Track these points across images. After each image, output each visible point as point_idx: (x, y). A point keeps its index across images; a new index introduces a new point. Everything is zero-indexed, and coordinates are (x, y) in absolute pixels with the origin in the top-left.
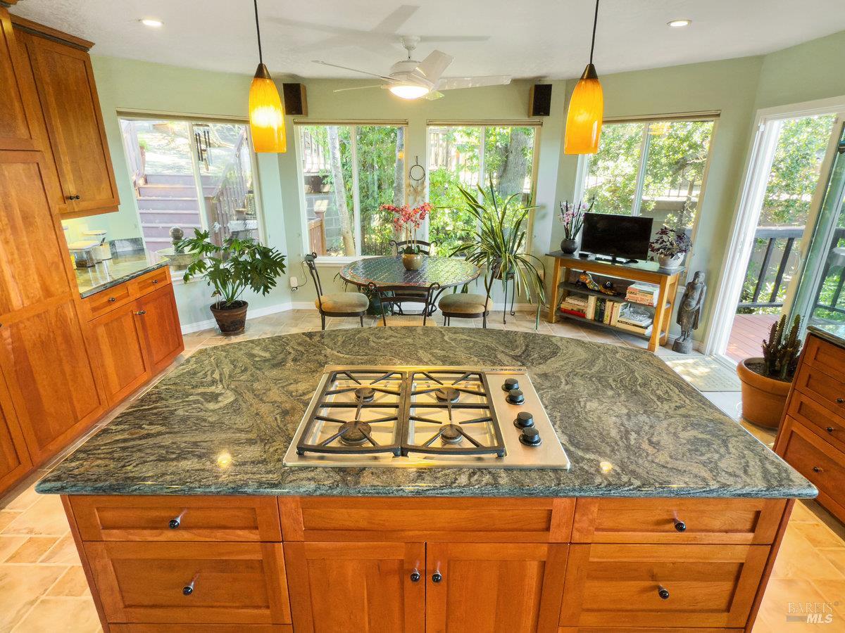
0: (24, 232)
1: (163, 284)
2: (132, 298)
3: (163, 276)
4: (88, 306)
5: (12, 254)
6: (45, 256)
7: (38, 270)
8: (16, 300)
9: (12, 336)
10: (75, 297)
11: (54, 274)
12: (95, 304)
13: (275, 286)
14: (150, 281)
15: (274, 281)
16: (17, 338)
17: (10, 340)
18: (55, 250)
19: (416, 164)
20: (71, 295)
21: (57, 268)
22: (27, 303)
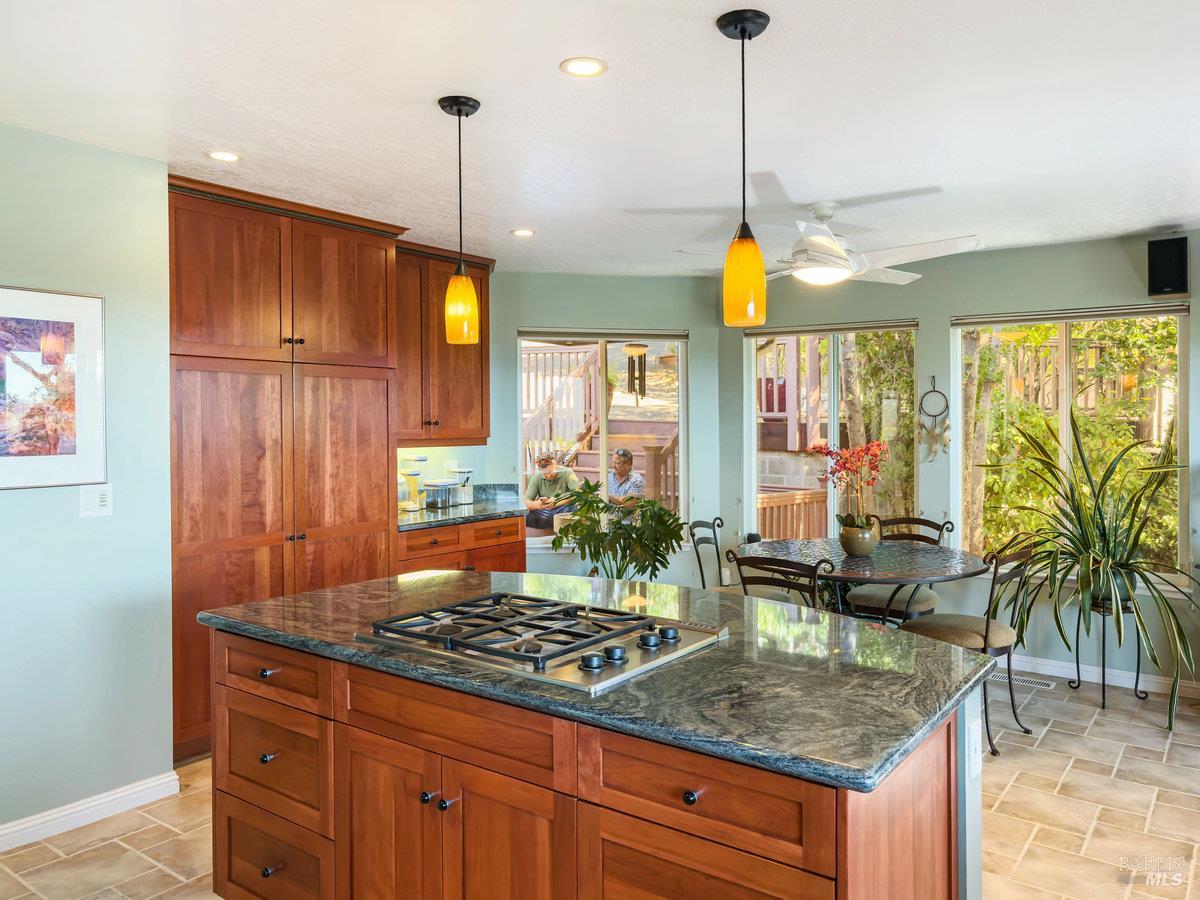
0: (355, 449)
1: (511, 539)
2: (461, 547)
3: (512, 529)
4: (404, 543)
5: (338, 468)
6: (370, 476)
7: (359, 489)
8: (329, 516)
9: (315, 552)
10: (392, 528)
11: (375, 497)
12: (413, 543)
13: (666, 568)
14: (494, 532)
15: (666, 560)
16: (319, 557)
17: (311, 557)
18: (382, 472)
19: (932, 389)
20: (388, 525)
21: (380, 493)
22: (339, 521)
